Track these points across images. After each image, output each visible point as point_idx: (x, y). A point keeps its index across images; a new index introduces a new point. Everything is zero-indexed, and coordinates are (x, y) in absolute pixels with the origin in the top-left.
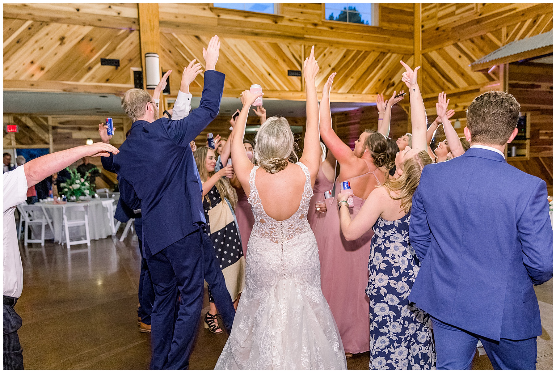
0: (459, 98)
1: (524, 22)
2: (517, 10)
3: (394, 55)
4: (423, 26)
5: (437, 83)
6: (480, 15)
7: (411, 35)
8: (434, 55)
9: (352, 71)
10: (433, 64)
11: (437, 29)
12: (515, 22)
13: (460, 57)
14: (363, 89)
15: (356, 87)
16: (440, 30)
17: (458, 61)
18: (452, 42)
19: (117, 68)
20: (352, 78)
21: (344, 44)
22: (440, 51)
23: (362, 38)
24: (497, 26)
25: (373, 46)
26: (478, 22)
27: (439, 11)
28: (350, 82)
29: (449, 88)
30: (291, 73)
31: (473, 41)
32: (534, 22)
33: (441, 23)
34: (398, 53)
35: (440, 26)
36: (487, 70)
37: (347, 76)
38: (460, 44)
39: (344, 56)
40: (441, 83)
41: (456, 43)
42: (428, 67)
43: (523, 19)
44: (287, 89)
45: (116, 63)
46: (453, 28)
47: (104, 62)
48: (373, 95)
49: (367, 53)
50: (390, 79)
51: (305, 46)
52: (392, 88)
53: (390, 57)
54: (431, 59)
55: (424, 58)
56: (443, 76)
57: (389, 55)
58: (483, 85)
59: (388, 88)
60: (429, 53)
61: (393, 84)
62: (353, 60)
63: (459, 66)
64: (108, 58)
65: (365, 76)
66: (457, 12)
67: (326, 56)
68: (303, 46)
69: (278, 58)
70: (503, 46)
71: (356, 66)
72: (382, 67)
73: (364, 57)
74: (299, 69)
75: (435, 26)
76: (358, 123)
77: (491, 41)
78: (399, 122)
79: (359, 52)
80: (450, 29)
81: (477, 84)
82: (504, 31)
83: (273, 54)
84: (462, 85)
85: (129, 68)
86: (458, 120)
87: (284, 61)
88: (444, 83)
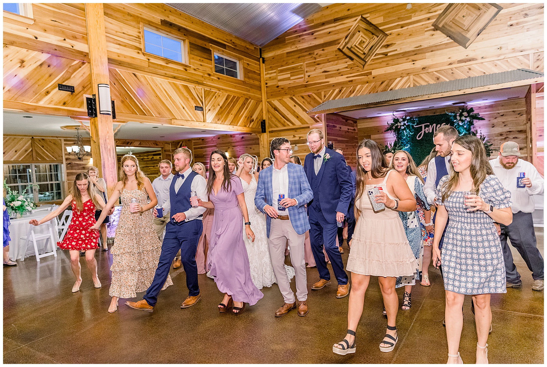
0: (296, 131)
1: (334, 90)
2: (330, 83)
3: (252, 101)
4: (266, 84)
5: (279, 121)
6: (307, 82)
7: (259, 88)
8: (276, 103)
9: (231, 110)
10: (276, 109)
11: (278, 87)
12: (329, 89)
13: (295, 106)
14: (238, 123)
15: (234, 121)
16: (279, 87)
17: (294, 108)
18: (289, 96)
19: (72, 94)
20: (232, 114)
21: (226, 91)
22: (280, 101)
23: (235, 87)
24: (318, 90)
25: (241, 93)
26: (306, 86)
27: (279, 76)
28: (231, 117)
29: (288, 125)
30: (197, 108)
31: (303, 97)
32: (340, 91)
33: (280, 84)
34: (254, 100)
35: (279, 85)
36: (314, 116)
37: (229, 113)
38: (294, 98)
39: (227, 99)
40: (282, 121)
41: (292, 98)
42: (272, 110)
43: (334, 88)
44: (195, 120)
45: (71, 89)
46: (289, 88)
47: (61, 87)
48: (243, 127)
49: (238, 98)
50: (251, 117)
51: (204, 89)
52: (253, 123)
53: (251, 101)
54: (274, 105)
55: (268, 104)
56: (284, 117)
57: (250, 100)
58: (312, 124)
59: (250, 123)
60: (272, 101)
61: (253, 121)
62: (232, 102)
63: (294, 111)
64: (64, 84)
65: (238, 114)
66: (291, 78)
67: (217, 97)
68: (203, 89)
69: (188, 97)
70: (323, 102)
71: (233, 107)
72: (247, 108)
73: (237, 101)
74: (202, 106)
75: (276, 84)
76: (215, 146)
77: (315, 98)
78: (250, 146)
79: (234, 97)
80: (287, 88)
81: (308, 124)
82: (323, 93)
83: (186, 94)
84: (298, 124)
85: (82, 95)
86: (296, 146)
87: (192, 99)
88: (284, 122)
